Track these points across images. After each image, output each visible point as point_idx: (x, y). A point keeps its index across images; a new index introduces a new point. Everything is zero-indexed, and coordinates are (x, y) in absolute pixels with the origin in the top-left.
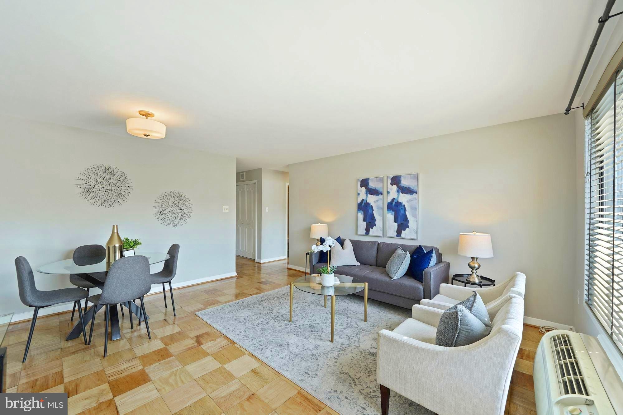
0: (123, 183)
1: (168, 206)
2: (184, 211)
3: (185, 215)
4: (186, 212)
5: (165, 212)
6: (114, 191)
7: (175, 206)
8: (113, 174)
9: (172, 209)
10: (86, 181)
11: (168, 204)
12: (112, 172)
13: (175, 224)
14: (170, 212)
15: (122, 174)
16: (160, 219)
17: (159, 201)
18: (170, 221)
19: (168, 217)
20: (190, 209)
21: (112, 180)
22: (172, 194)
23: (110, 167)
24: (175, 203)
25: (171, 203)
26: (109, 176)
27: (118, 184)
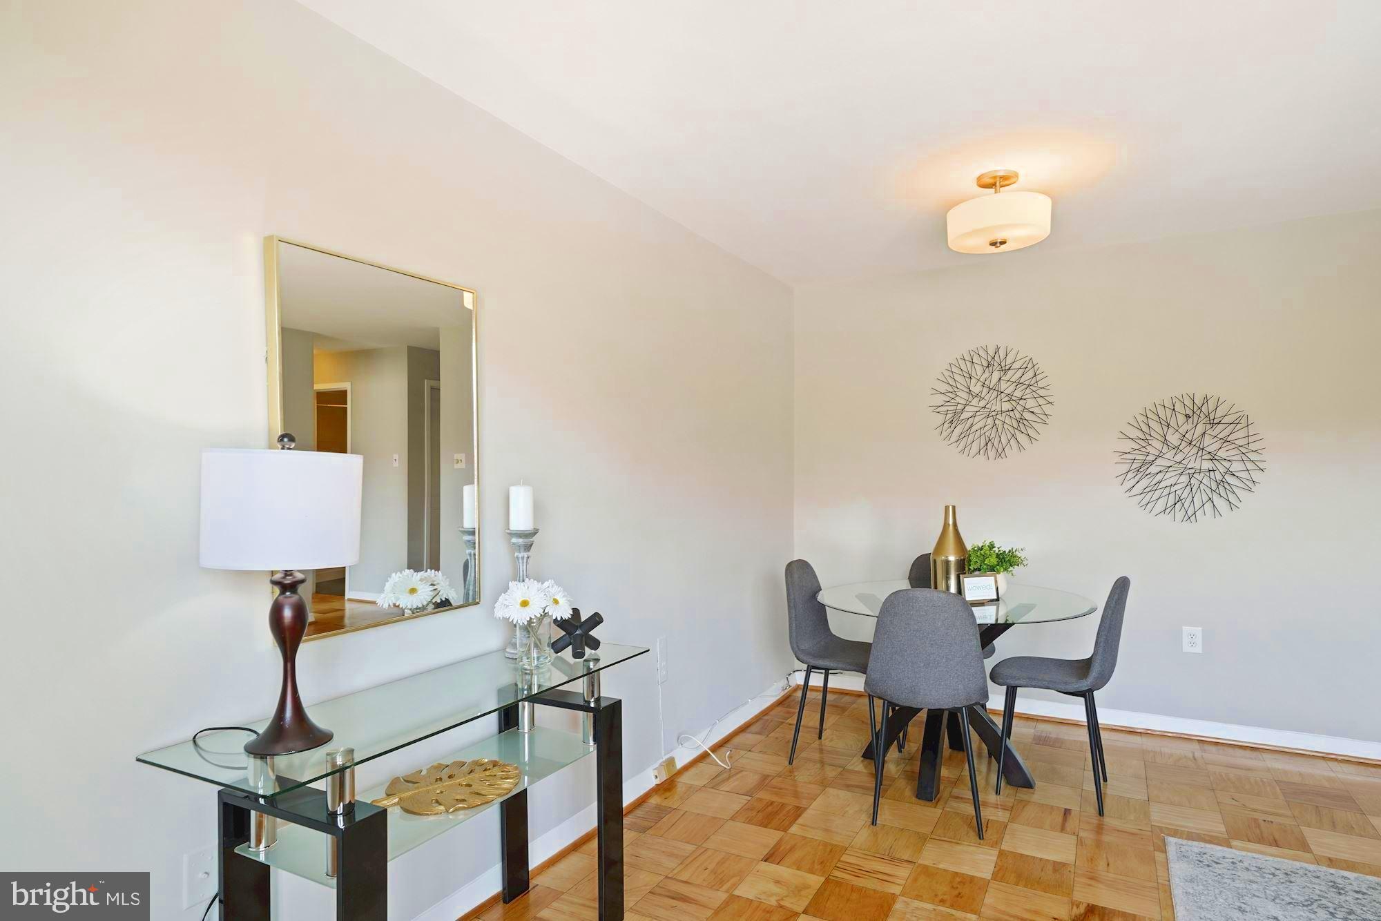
0: (1028, 391)
1: (1165, 449)
2: (1227, 464)
3: (1229, 478)
4: (1236, 466)
5: (1153, 469)
6: (1008, 413)
7: (1188, 448)
8: (1004, 369)
9: (1178, 458)
10: (948, 394)
11: (1165, 441)
12: (1003, 364)
13: (1190, 512)
14: (1171, 469)
15: (1029, 365)
16: (1135, 491)
17: (1135, 433)
18: (1171, 502)
19: (1162, 485)
20: (1253, 456)
21: (1004, 385)
22: (1178, 407)
23: (997, 350)
24: (1189, 436)
25: (1174, 439)
26: (996, 376)
27: (1018, 394)
